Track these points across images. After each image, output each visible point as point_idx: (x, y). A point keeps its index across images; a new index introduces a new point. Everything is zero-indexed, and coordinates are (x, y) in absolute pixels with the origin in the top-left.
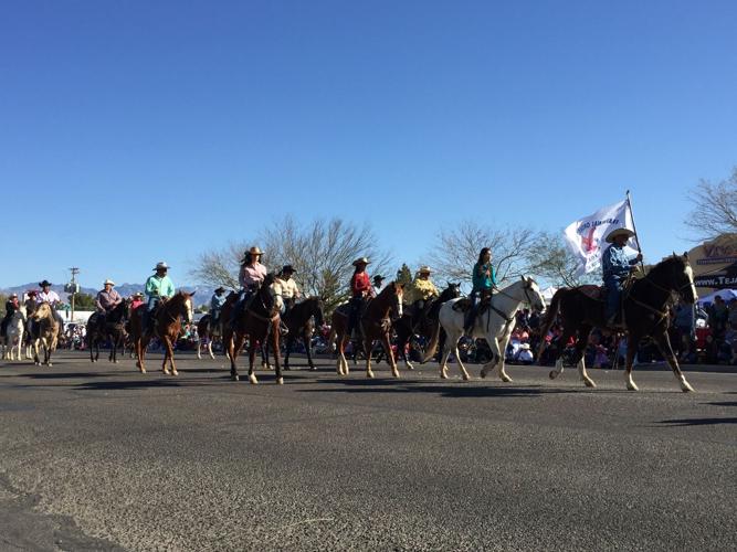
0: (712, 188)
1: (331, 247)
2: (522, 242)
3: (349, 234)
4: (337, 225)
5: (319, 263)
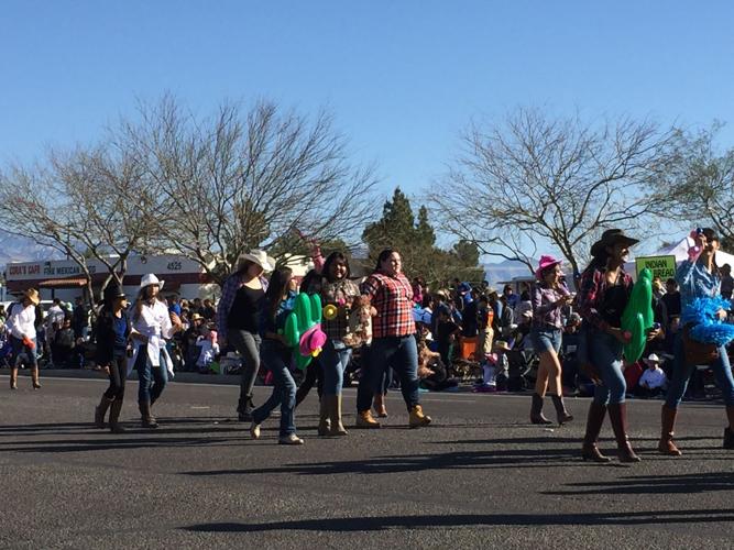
1: (253, 159)
2: (632, 151)
3: (288, 132)
4: (266, 114)
5: (228, 191)
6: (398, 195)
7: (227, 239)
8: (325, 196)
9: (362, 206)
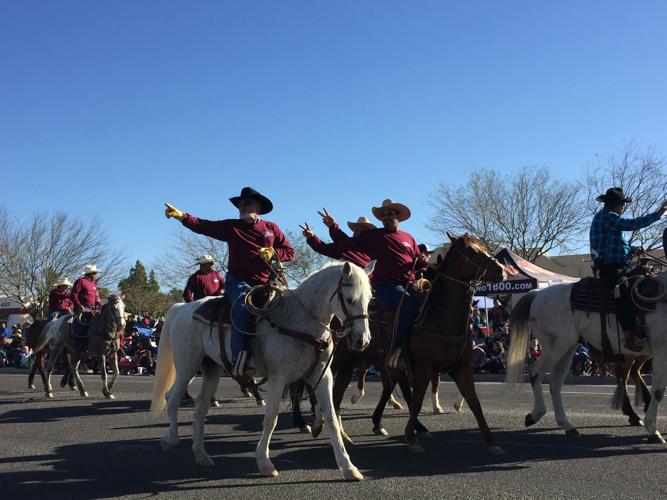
0: (451, 193)
1: (54, 244)
3: (74, 231)
5: (39, 262)
6: (138, 264)
7: (38, 289)
9: (117, 271)
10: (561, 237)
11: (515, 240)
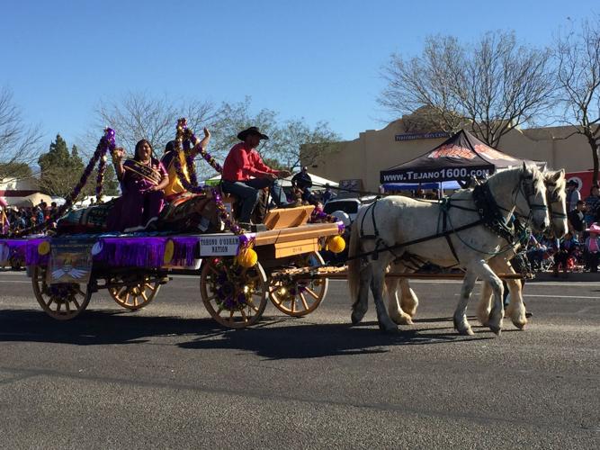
0: (404, 63)
6: (59, 139)
8: (8, 145)
9: (34, 151)
10: (528, 112)
11: (478, 116)
